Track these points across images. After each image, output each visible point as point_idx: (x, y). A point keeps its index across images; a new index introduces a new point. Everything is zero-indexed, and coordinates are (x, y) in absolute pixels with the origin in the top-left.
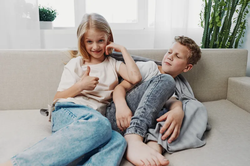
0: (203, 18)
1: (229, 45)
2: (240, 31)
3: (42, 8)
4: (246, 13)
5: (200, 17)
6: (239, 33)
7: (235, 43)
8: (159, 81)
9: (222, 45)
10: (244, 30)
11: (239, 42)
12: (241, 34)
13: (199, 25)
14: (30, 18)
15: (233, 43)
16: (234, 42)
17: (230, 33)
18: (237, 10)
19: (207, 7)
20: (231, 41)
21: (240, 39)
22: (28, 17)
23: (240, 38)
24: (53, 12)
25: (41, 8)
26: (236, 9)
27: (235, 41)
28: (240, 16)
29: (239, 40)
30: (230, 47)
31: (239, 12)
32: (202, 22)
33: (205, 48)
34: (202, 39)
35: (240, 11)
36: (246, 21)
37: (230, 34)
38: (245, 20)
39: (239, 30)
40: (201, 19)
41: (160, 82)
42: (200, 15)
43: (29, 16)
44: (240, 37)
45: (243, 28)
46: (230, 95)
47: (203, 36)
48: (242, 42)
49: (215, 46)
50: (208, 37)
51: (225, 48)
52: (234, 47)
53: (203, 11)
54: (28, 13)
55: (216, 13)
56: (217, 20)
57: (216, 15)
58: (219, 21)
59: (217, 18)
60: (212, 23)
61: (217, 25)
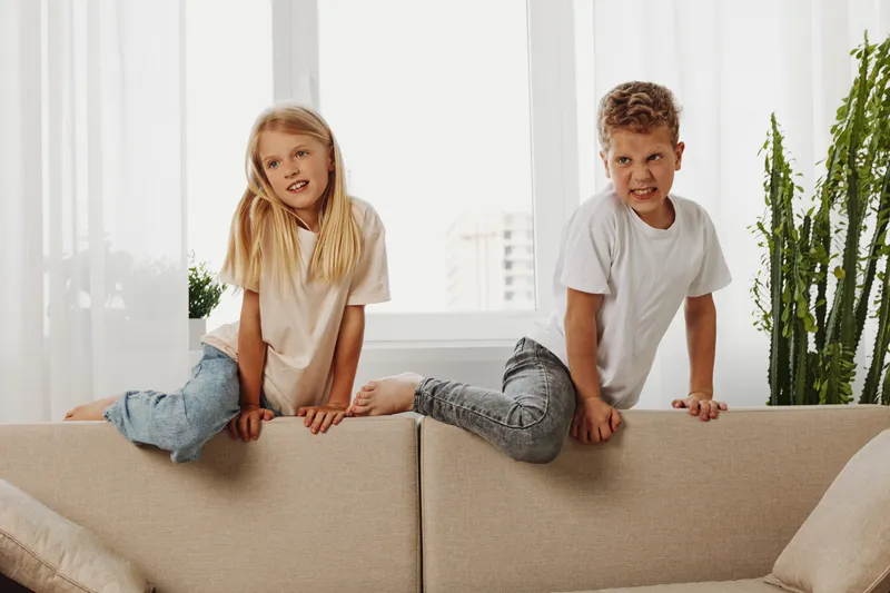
5: (756, 298)
13: (759, 326)
24: (207, 280)
26: (878, 271)
27: (881, 382)
32: (766, 317)
33: (779, 404)
34: (768, 374)
40: (760, 306)
42: (755, 290)
47: (771, 365)
49: (812, 398)
52: (880, 401)
53: (766, 277)
55: (797, 292)
56: (801, 314)
57: (796, 297)
58: (809, 316)
59: (802, 305)
60: (789, 320)
61: (806, 327)
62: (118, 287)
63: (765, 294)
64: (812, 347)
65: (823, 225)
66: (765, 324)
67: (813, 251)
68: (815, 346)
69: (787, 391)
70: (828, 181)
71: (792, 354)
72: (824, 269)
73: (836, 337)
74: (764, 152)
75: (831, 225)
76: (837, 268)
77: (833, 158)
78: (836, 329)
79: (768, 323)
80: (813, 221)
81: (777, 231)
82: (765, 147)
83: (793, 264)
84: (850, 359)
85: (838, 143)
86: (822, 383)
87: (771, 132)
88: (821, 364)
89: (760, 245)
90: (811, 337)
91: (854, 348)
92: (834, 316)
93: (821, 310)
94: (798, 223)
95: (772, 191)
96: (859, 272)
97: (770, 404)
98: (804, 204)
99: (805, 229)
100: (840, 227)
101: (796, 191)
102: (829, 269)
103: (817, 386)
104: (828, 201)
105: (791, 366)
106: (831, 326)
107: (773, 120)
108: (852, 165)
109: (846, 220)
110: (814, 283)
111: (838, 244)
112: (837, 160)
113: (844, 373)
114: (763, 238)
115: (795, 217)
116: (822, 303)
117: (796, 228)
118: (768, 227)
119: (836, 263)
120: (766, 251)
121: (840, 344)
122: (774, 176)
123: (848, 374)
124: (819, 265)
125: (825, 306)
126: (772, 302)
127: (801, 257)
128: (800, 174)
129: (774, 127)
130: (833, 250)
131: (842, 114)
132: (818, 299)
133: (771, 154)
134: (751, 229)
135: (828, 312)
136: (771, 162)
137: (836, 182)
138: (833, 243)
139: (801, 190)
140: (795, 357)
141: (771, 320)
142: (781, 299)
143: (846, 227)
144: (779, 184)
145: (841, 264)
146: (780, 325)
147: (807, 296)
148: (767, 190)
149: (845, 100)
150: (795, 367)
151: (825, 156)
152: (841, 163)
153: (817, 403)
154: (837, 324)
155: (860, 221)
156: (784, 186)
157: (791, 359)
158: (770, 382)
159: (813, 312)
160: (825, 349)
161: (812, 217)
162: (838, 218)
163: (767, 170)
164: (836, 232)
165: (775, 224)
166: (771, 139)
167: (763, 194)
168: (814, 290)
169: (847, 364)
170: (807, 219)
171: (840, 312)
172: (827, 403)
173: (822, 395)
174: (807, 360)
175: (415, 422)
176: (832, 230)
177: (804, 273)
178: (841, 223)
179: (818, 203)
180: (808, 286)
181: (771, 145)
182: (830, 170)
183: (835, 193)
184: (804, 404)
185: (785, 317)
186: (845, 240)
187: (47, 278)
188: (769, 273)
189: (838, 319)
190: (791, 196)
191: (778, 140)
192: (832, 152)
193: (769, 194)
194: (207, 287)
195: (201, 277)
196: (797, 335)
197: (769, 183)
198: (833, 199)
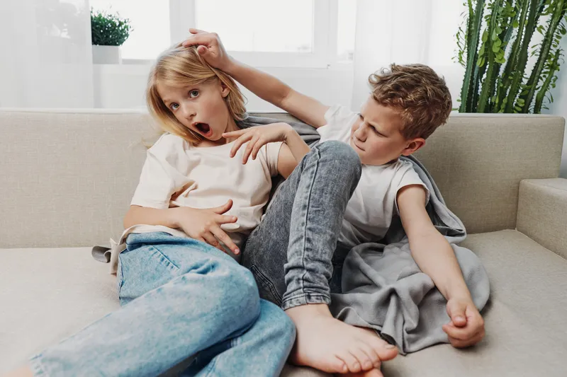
0: (464, 43)
1: (521, 105)
2: (547, 75)
3: (97, 16)
4: (561, 35)
5: (457, 40)
6: (544, 79)
7: (534, 101)
8: (318, 163)
9: (507, 105)
10: (556, 73)
11: (545, 99)
12: (548, 81)
13: (454, 60)
14: (68, 37)
15: (531, 101)
16: (532, 98)
17: (523, 79)
18: (541, 27)
19: (474, 20)
20: (526, 97)
21: (547, 93)
22: (65, 35)
23: (546, 90)
24: (121, 24)
25: (96, 14)
26: (538, 26)
27: (535, 97)
28: (547, 42)
29: (544, 95)
30: (525, 110)
31: (544, 32)
32: (461, 53)
33: (467, 112)
34: (461, 91)
35: (546, 29)
36: (560, 52)
37: (525, 81)
38: (558, 51)
39: (545, 73)
40: (459, 46)
41: (320, 164)
42: (457, 36)
43: (67, 33)
44: (545, 87)
45: (554, 67)
46: (522, 218)
47: (464, 85)
48: (552, 100)
49: (489, 109)
50: (474, 86)
51: (513, 112)
52: (532, 111)
54: (65, 25)
55: (494, 34)
60: (483, 56)
89: (463, 5)
97: (460, 111)
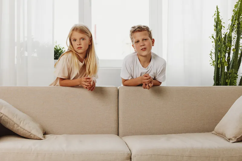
5: (211, 56)
9: (230, 83)
13: (211, 64)
22: (35, 55)
33: (216, 85)
34: (213, 77)
40: (212, 59)
42: (211, 55)
47: (214, 75)
53: (214, 51)
55: (222, 55)
56: (223, 61)
57: (222, 56)
58: (225, 61)
59: (224, 59)
60: (220, 63)
61: (225, 65)
62: (35, 50)
63: (214, 56)
64: (226, 70)
65: (230, 37)
66: (213, 64)
67: (227, 44)
68: (227, 70)
69: (219, 82)
70: (232, 25)
71: (220, 72)
72: (230, 49)
73: (233, 67)
74: (214, 16)
75: (232, 37)
76: (233, 49)
77: (233, 18)
78: (233, 65)
79: (214, 63)
80: (227, 36)
81: (217, 38)
82: (215, 15)
83: (221, 47)
84: (236, 74)
85: (235, 14)
86: (228, 80)
87: (216, 11)
88: (228, 75)
89: (212, 42)
90: (226, 67)
91: (237, 71)
92: (232, 62)
93: (229, 60)
94: (223, 36)
95: (216, 27)
96: (239, 50)
97: (214, 85)
98: (225, 31)
99: (225, 38)
100: (235, 37)
101: (223, 27)
102: (231, 49)
103: (227, 81)
104: (232, 30)
105: (220, 75)
106: (231, 65)
107: (217, 8)
108: (238, 20)
109: (236, 36)
110: (227, 53)
111: (234, 43)
112: (234, 19)
113: (234, 77)
114: (213, 40)
115: (222, 35)
116: (229, 58)
117: (223, 37)
118: (215, 37)
119: (233, 47)
120: (214, 44)
121: (234, 70)
122: (217, 23)
123: (236, 78)
124: (228, 48)
125: (230, 59)
126: (215, 58)
127: (224, 46)
128: (224, 23)
129: (217, 10)
130: (232, 44)
131: (236, 6)
132: (228, 57)
133: (216, 17)
134: (210, 38)
135: (230, 61)
136: (216, 19)
137: (234, 25)
138: (232, 42)
139: (224, 27)
140: (221, 73)
141: (215, 63)
142: (218, 57)
143: (236, 38)
144: (218, 25)
145: (235, 48)
146: (218, 64)
147: (225, 56)
148: (215, 27)
149: (237, 3)
150: (221, 76)
151: (231, 18)
152: (235, 20)
153: (227, 85)
154: (233, 64)
155: (240, 36)
156: (220, 26)
157: (220, 73)
158: (214, 80)
159: (226, 61)
160: (229, 71)
161: (227, 35)
162: (234, 35)
163: (215, 21)
164: (233, 39)
165: (217, 36)
166: (216, 13)
167: (214, 28)
168: (227, 55)
169: (235, 75)
170: (226, 35)
171: (234, 61)
172: (230, 85)
173: (228, 83)
174: (224, 74)
175: (117, 88)
176: (232, 38)
177: (224, 50)
178: (235, 36)
179: (229, 31)
180: (225, 54)
181: (216, 15)
182: (232, 22)
183: (233, 28)
184: (223, 85)
185: (219, 62)
186: (236, 41)
187: (16, 47)
188: (215, 50)
189: (233, 63)
190: (221, 28)
191: (218, 13)
192: (233, 17)
193: (215, 28)
194: (60, 51)
195: (58, 48)
196: (222, 67)
197: (215, 25)
198: (233, 30)
